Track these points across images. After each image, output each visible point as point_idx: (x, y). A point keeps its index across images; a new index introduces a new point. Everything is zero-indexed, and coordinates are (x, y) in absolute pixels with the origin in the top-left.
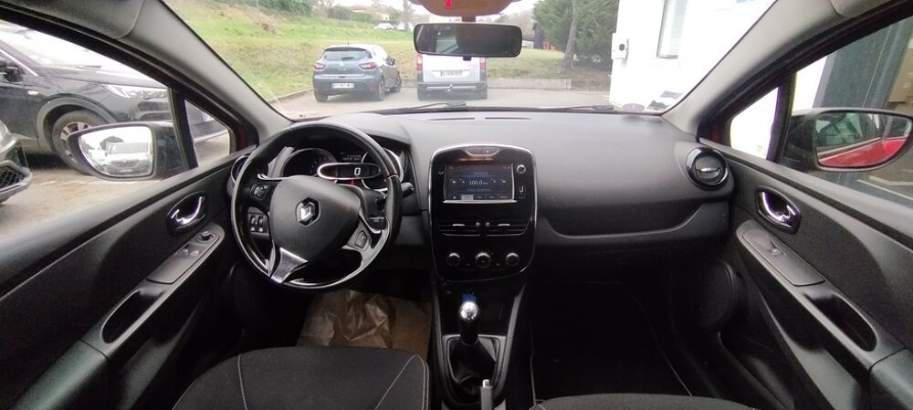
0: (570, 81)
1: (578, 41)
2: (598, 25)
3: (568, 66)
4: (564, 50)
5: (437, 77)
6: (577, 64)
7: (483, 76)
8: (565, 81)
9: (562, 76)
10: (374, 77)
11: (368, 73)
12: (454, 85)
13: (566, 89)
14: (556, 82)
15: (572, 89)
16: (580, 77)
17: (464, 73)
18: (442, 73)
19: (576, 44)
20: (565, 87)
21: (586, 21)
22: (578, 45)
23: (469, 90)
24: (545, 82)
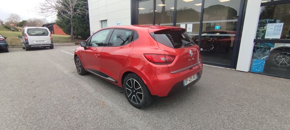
0: (74, 43)
1: (74, 32)
2: (80, 28)
3: (72, 39)
4: (70, 34)
5: (35, 43)
6: (75, 38)
7: (52, 42)
8: (73, 43)
9: (71, 42)
10: (4, 43)
11: (3, 42)
12: (42, 45)
13: (74, 45)
14: (70, 43)
15: (75, 45)
16: (77, 42)
17: (45, 41)
18: (36, 41)
19: (74, 33)
20: (73, 44)
21: (76, 27)
22: (75, 33)
23: (48, 47)
24: (66, 44)
